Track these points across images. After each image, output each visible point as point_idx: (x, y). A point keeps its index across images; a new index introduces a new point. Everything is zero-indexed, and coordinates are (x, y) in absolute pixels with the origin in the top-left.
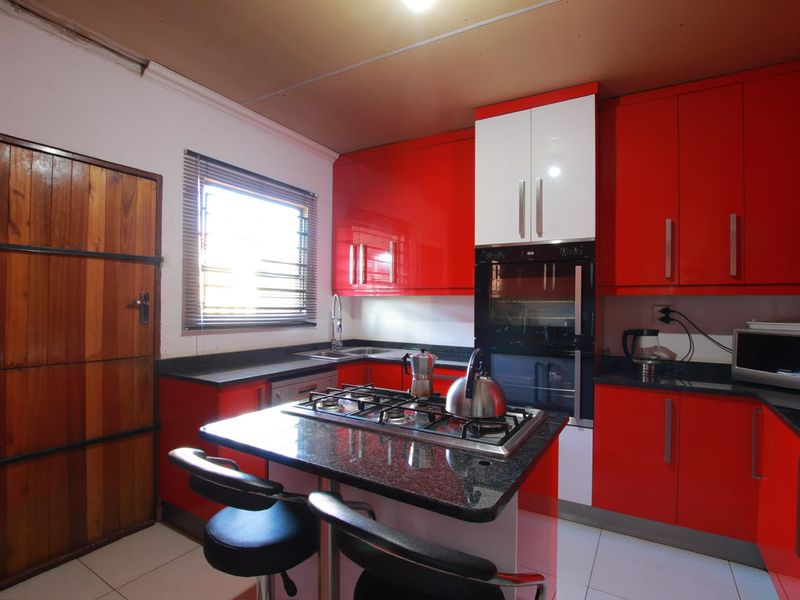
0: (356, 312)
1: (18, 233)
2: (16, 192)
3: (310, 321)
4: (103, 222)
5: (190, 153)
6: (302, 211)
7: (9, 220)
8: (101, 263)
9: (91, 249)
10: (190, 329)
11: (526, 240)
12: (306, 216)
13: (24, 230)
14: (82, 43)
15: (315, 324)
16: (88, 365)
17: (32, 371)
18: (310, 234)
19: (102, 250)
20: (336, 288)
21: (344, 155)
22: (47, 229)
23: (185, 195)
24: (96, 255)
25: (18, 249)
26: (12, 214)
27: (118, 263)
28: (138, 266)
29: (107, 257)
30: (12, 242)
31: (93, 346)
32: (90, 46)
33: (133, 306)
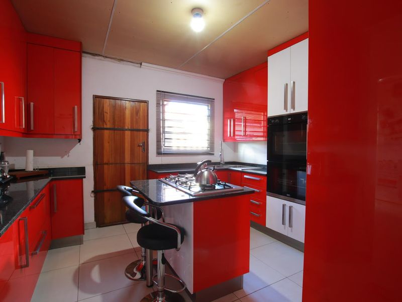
0: (235, 149)
1: (106, 124)
2: (106, 112)
3: (211, 153)
4: (130, 120)
5: (158, 91)
6: (208, 106)
7: (104, 121)
8: (129, 132)
9: (126, 128)
10: (158, 154)
11: (288, 112)
12: (209, 108)
13: (108, 123)
15: (213, 154)
16: (126, 165)
17: (110, 165)
18: (212, 116)
19: (130, 128)
20: (225, 139)
21: (227, 79)
22: (114, 122)
23: (157, 106)
24: (128, 130)
25: (107, 129)
26: (105, 119)
27: (135, 132)
28: (141, 132)
29: (131, 130)
30: (105, 127)
31: (127, 159)
33: (139, 146)
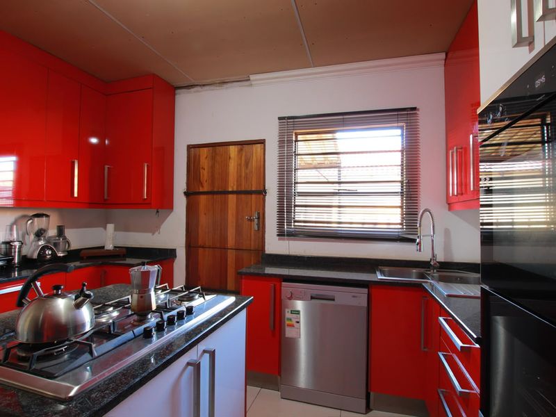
2: (202, 168)
7: (200, 181)
8: (235, 196)
9: (230, 189)
10: (280, 235)
13: (206, 185)
14: (225, 86)
16: (229, 251)
17: (207, 249)
19: (235, 189)
22: (213, 182)
24: (232, 192)
25: (203, 193)
26: (201, 179)
27: (243, 196)
28: (254, 196)
29: (237, 193)
30: (201, 191)
31: (231, 241)
32: (229, 85)
